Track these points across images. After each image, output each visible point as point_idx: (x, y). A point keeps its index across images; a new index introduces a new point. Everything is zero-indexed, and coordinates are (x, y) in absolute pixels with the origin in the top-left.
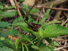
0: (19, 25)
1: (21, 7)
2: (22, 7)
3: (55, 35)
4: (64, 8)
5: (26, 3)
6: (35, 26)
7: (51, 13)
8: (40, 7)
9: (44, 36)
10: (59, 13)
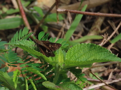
0: (20, 45)
1: (30, 12)
2: (32, 10)
3: (84, 62)
4: (109, 12)
5: (40, 3)
6: (50, 46)
7: (86, 21)
8: (62, 11)
9: (66, 65)
10: (100, 21)
